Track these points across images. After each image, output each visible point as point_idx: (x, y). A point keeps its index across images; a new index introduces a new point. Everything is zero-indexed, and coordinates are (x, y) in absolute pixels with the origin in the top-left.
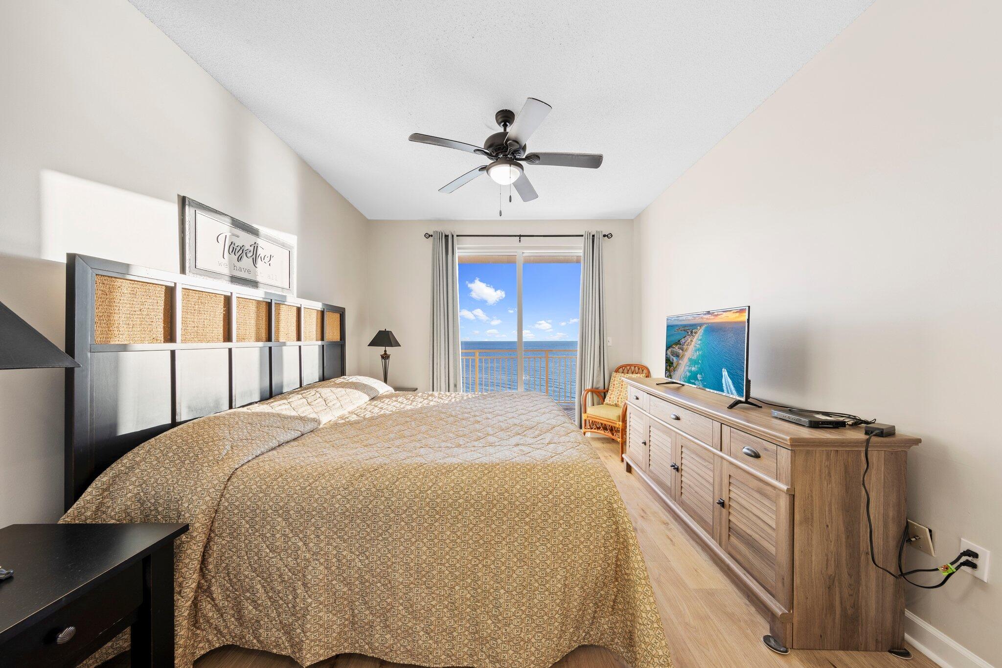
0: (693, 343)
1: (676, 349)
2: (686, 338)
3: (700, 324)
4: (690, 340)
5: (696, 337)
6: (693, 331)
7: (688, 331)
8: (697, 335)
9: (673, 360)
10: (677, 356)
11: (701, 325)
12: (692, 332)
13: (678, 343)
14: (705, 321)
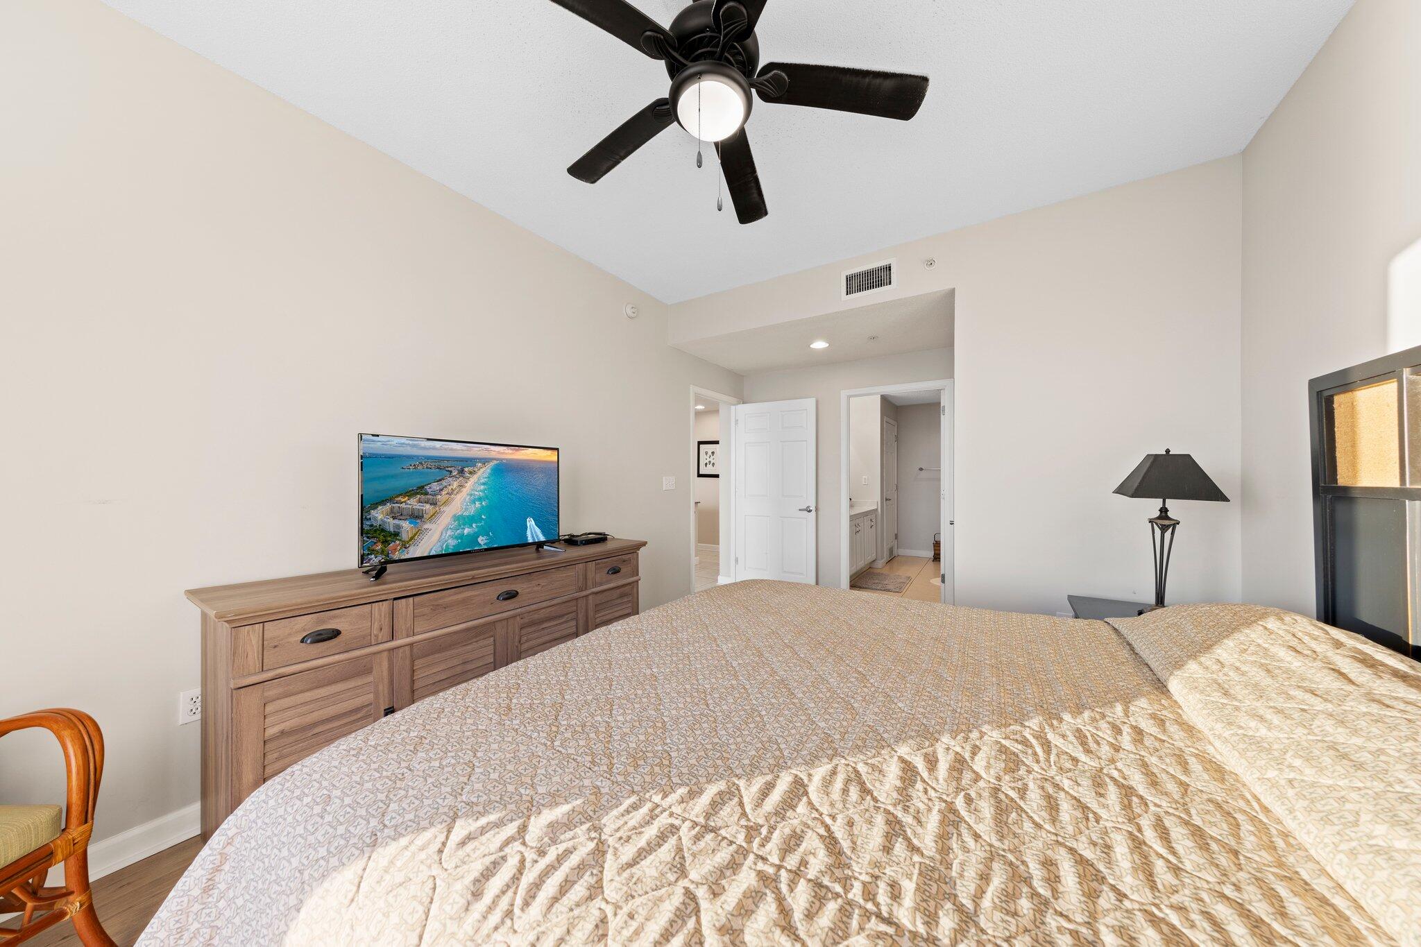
0: (464, 490)
1: (413, 503)
2: (444, 483)
3: (486, 459)
4: (455, 484)
5: (474, 479)
6: (466, 469)
7: (449, 469)
8: (476, 477)
9: (399, 527)
10: (416, 516)
11: (485, 461)
12: (462, 472)
13: (420, 490)
14: (493, 455)
